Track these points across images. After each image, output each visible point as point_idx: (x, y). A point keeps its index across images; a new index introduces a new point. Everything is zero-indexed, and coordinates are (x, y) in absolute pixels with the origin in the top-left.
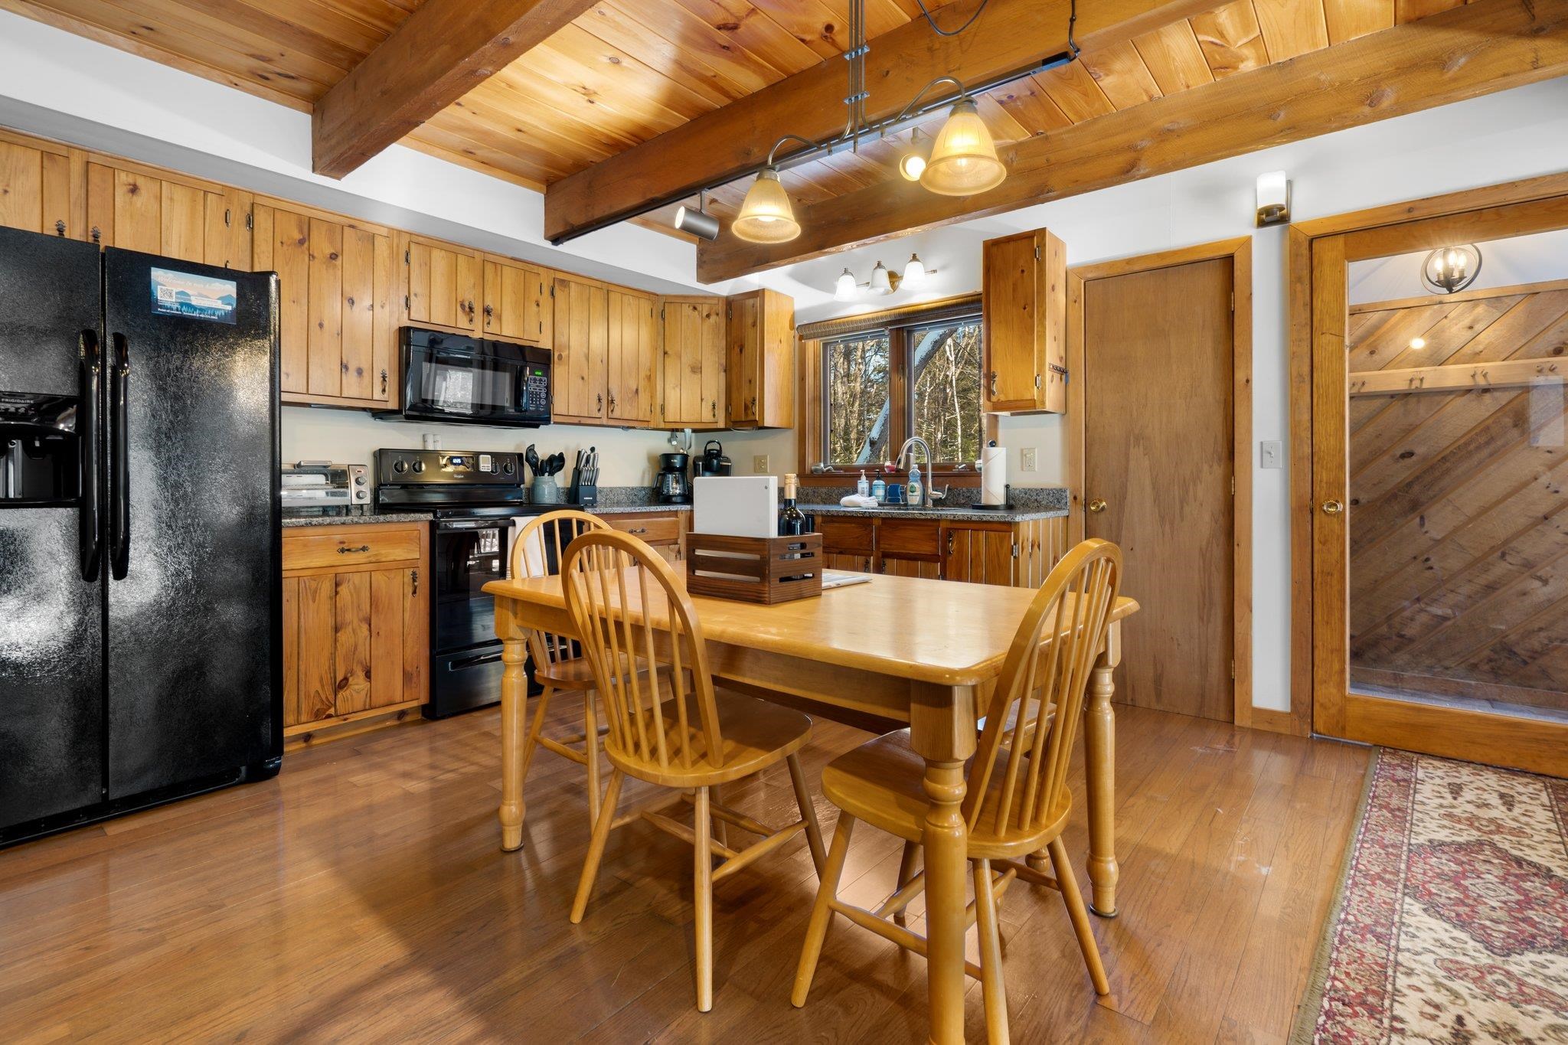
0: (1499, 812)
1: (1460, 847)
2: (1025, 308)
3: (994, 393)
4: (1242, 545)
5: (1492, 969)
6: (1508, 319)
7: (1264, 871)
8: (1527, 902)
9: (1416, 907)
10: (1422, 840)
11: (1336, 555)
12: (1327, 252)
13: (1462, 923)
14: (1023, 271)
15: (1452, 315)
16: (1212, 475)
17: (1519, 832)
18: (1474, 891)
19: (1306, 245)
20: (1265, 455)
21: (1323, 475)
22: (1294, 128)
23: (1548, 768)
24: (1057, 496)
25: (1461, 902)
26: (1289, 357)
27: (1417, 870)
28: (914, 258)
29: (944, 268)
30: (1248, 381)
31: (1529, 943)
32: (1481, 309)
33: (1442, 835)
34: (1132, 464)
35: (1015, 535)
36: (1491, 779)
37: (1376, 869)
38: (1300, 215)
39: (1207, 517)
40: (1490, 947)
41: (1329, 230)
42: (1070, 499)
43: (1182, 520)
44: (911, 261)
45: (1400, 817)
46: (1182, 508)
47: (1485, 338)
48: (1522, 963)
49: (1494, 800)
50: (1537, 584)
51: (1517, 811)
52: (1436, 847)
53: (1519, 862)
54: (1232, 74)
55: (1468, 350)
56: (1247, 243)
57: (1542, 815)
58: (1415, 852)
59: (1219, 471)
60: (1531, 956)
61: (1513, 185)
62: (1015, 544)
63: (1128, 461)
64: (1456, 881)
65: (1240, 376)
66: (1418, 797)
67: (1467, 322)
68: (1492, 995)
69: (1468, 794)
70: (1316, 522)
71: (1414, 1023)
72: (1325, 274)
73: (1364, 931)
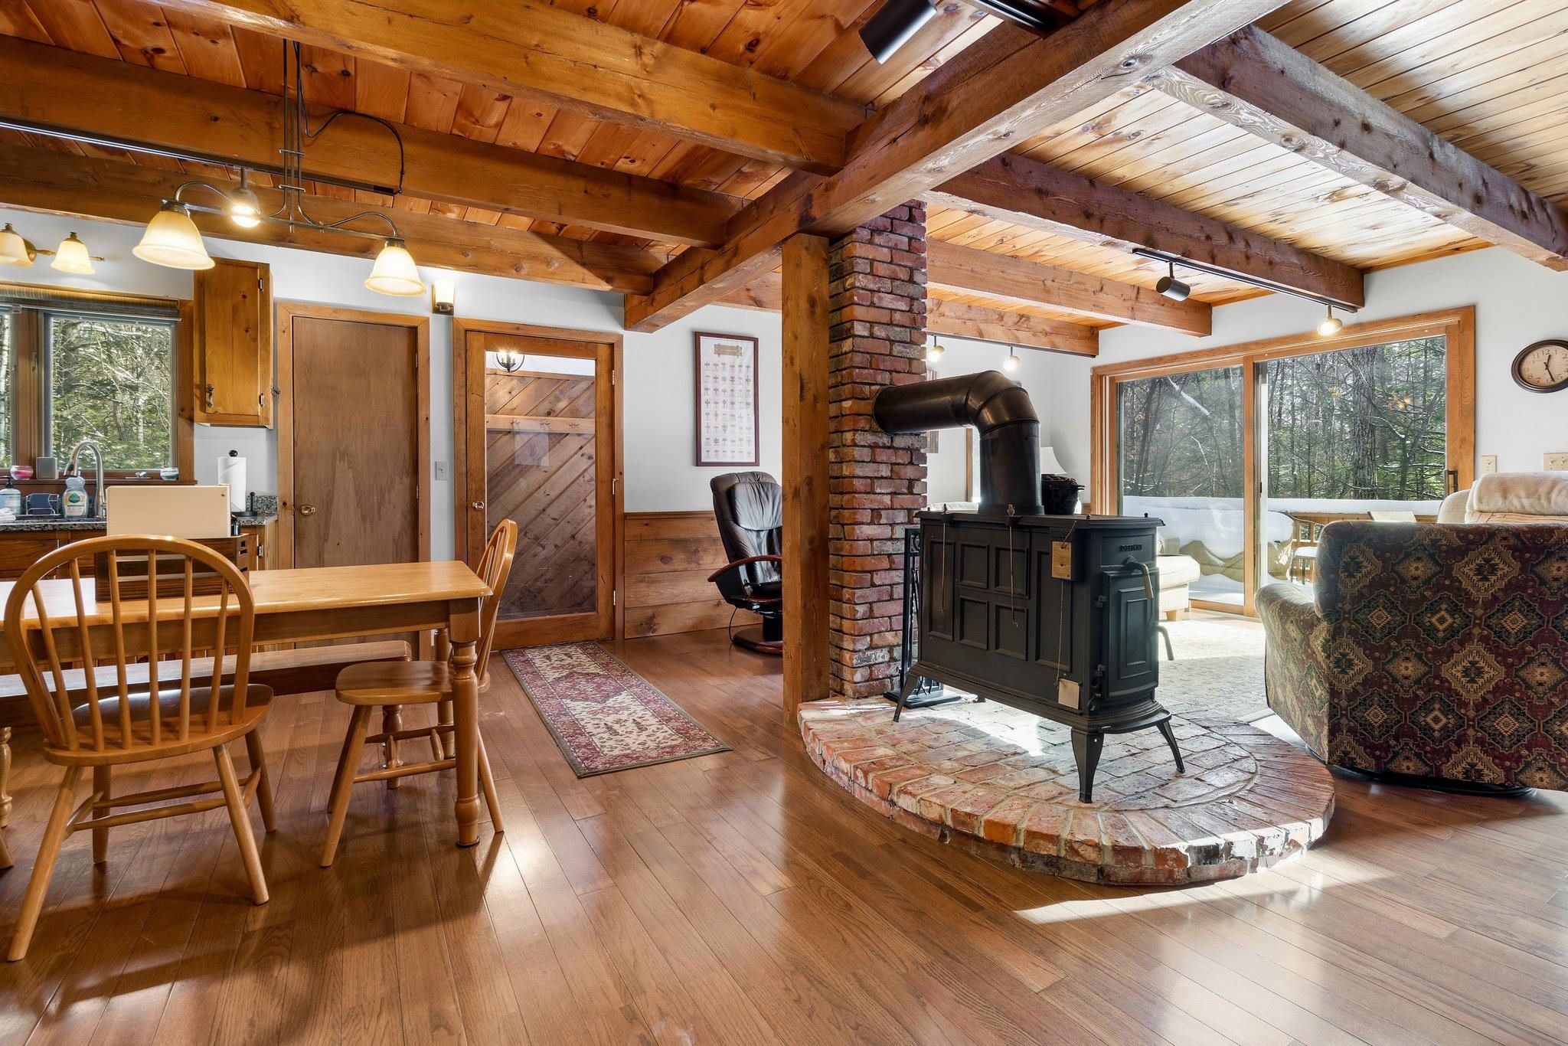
0: (569, 661)
1: (566, 677)
2: (247, 331)
3: (210, 405)
4: (424, 534)
5: (604, 708)
6: (527, 391)
7: (501, 714)
8: (599, 686)
9: (568, 701)
10: (551, 679)
11: (480, 536)
12: (476, 341)
13: (586, 699)
14: (244, 296)
15: (501, 383)
16: (402, 484)
17: (580, 665)
18: (582, 688)
19: (463, 334)
20: (439, 471)
21: (473, 486)
22: (476, 266)
23: (576, 638)
24: (267, 502)
25: (580, 694)
26: (453, 407)
27: (558, 689)
28: (73, 237)
29: (113, 258)
30: (427, 419)
31: (608, 697)
32: (515, 382)
33: (557, 675)
34: (338, 476)
35: (260, 537)
36: (557, 650)
37: (544, 695)
38: (459, 313)
39: (399, 516)
40: (599, 702)
41: (477, 328)
42: (280, 504)
43: (380, 519)
44: (67, 239)
45: (536, 674)
46: (380, 509)
47: (516, 401)
48: (610, 702)
49: (565, 657)
50: (540, 549)
51: (574, 658)
52: (558, 680)
53: (588, 674)
54: (440, 215)
55: (508, 406)
56: (426, 321)
57: (583, 657)
58: (552, 684)
59: (407, 481)
60: (611, 700)
61: (561, 329)
62: (260, 545)
63: (334, 473)
64: (573, 687)
65: (422, 415)
66: (537, 665)
67: (508, 388)
68: (609, 714)
69: (554, 659)
70: (469, 515)
71: (595, 732)
72: (474, 353)
73: (558, 715)
